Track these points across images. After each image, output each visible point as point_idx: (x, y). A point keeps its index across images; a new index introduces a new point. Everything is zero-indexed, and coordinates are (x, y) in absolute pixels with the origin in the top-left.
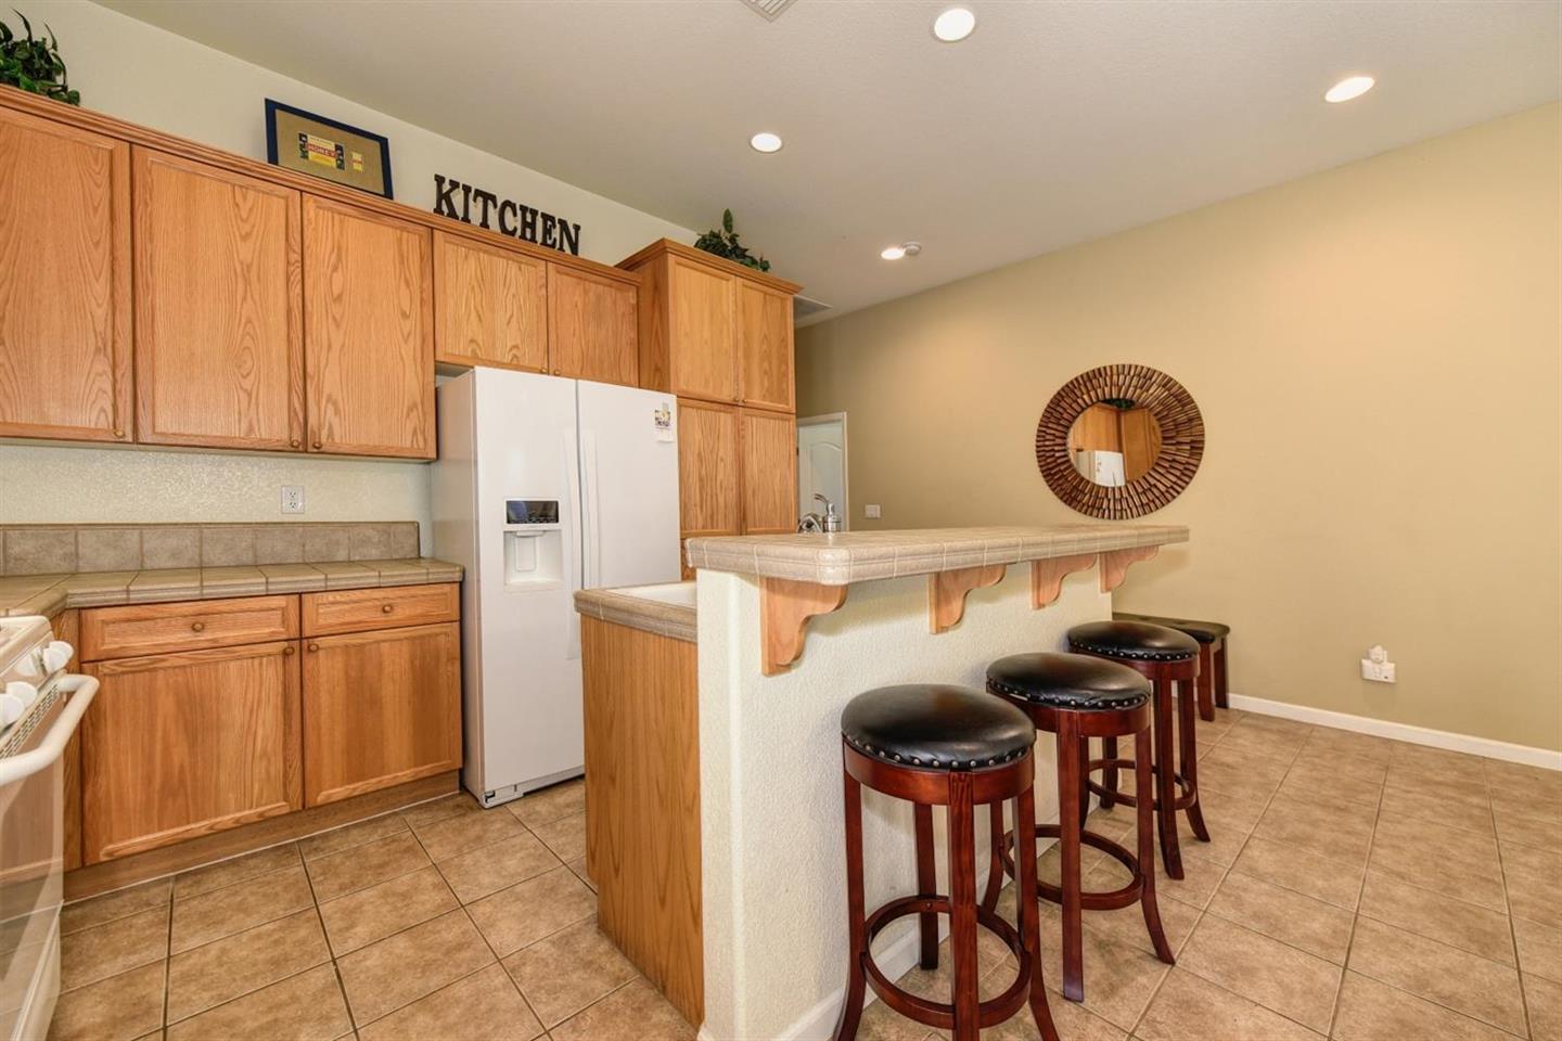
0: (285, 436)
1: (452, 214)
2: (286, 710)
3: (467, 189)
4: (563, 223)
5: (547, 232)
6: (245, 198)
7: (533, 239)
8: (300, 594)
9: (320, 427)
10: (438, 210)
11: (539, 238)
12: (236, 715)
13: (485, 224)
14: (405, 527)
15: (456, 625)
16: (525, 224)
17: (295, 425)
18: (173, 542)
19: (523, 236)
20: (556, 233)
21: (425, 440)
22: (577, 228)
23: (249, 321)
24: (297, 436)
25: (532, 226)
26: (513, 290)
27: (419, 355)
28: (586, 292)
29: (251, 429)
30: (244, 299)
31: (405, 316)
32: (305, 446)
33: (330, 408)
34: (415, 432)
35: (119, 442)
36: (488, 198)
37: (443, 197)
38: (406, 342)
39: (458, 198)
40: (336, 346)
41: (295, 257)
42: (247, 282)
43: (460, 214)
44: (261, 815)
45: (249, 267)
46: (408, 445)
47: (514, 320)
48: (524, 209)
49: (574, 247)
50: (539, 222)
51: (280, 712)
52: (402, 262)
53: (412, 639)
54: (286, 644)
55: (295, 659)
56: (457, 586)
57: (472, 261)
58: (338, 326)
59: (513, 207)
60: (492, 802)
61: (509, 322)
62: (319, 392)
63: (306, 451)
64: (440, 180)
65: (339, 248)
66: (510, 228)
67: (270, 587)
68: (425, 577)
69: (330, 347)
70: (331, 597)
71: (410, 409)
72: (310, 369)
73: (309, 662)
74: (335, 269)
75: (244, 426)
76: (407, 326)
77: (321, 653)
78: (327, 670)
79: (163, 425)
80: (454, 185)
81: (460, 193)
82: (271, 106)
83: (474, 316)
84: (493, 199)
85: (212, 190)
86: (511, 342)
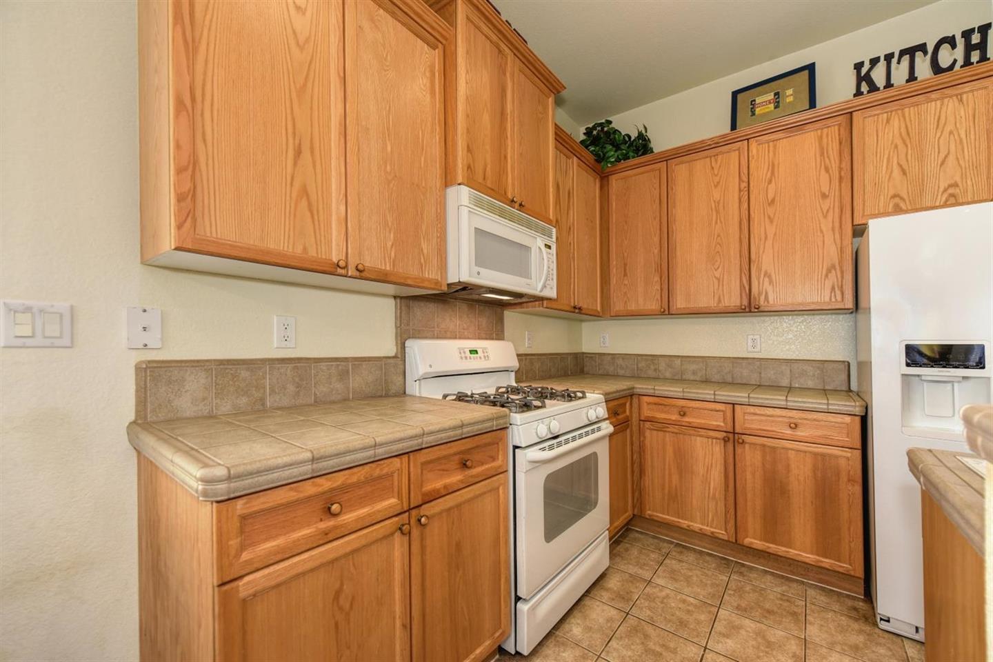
0: (738, 304)
1: (873, 89)
2: (726, 477)
3: (889, 57)
6: (716, 161)
8: (733, 404)
9: (760, 294)
10: (858, 93)
12: (700, 469)
13: (912, 79)
14: (836, 365)
15: (858, 454)
16: (970, 49)
17: (744, 295)
18: (694, 367)
19: (967, 63)
21: (843, 294)
23: (719, 236)
24: (745, 302)
25: (982, 44)
26: (949, 127)
27: (837, 224)
29: (720, 301)
30: (716, 223)
31: (824, 196)
32: (751, 308)
33: (767, 279)
34: (833, 288)
35: (663, 313)
36: (911, 52)
37: (863, 79)
38: (825, 217)
39: (879, 71)
40: (770, 236)
41: (745, 184)
42: (717, 212)
43: (881, 84)
44: (712, 533)
45: (718, 203)
46: (827, 299)
47: (951, 158)
48: (967, 34)
51: (723, 475)
52: (822, 154)
53: (815, 454)
54: (725, 434)
55: (730, 446)
56: (858, 420)
57: (895, 122)
58: (771, 221)
59: (952, 40)
60: (883, 625)
61: (942, 163)
62: (759, 270)
63: (750, 312)
64: (859, 66)
65: (773, 165)
66: (946, 65)
67: (717, 397)
68: (826, 407)
69: (766, 238)
70: (752, 409)
71: (829, 271)
72: (753, 257)
73: (739, 450)
74: (770, 182)
75: (716, 299)
76: (826, 204)
77: (747, 446)
78: (751, 458)
79: (680, 303)
80: (874, 62)
81: (882, 66)
82: (735, 94)
83: (896, 172)
84: (922, 48)
85: (701, 166)
86: (943, 186)
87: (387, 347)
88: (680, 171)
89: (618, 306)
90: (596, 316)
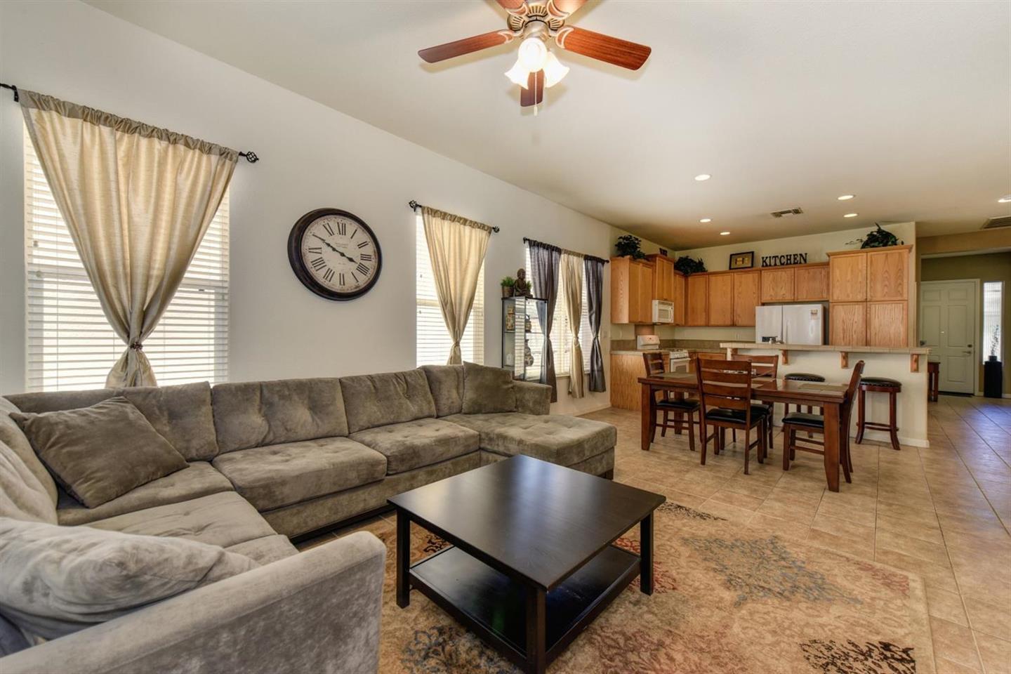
1: (767, 265)
3: (770, 257)
4: (801, 255)
5: (795, 259)
6: (725, 279)
7: (791, 264)
9: (736, 321)
10: (763, 266)
11: (792, 262)
13: (775, 265)
16: (788, 259)
17: (732, 322)
19: (787, 264)
20: (798, 259)
22: (806, 254)
25: (790, 259)
26: (784, 279)
27: (757, 302)
28: (809, 273)
30: (724, 297)
31: (754, 293)
32: (734, 325)
33: (738, 317)
35: (707, 326)
36: (775, 257)
37: (764, 261)
38: (754, 299)
39: (768, 261)
40: (740, 303)
41: (733, 287)
42: (724, 294)
43: (768, 264)
45: (725, 291)
47: (783, 287)
48: (787, 256)
49: (805, 260)
50: (792, 257)
52: (754, 281)
57: (771, 276)
58: (740, 299)
59: (783, 256)
62: (736, 314)
64: (763, 258)
65: (741, 282)
66: (782, 262)
72: (735, 309)
74: (740, 287)
75: (723, 322)
76: (754, 296)
79: (712, 322)
80: (767, 258)
81: (768, 259)
82: (731, 255)
83: (771, 290)
84: (777, 257)
85: (719, 278)
86: (782, 293)
87: (633, 338)
88: (713, 278)
89: (690, 323)
90: (683, 326)
